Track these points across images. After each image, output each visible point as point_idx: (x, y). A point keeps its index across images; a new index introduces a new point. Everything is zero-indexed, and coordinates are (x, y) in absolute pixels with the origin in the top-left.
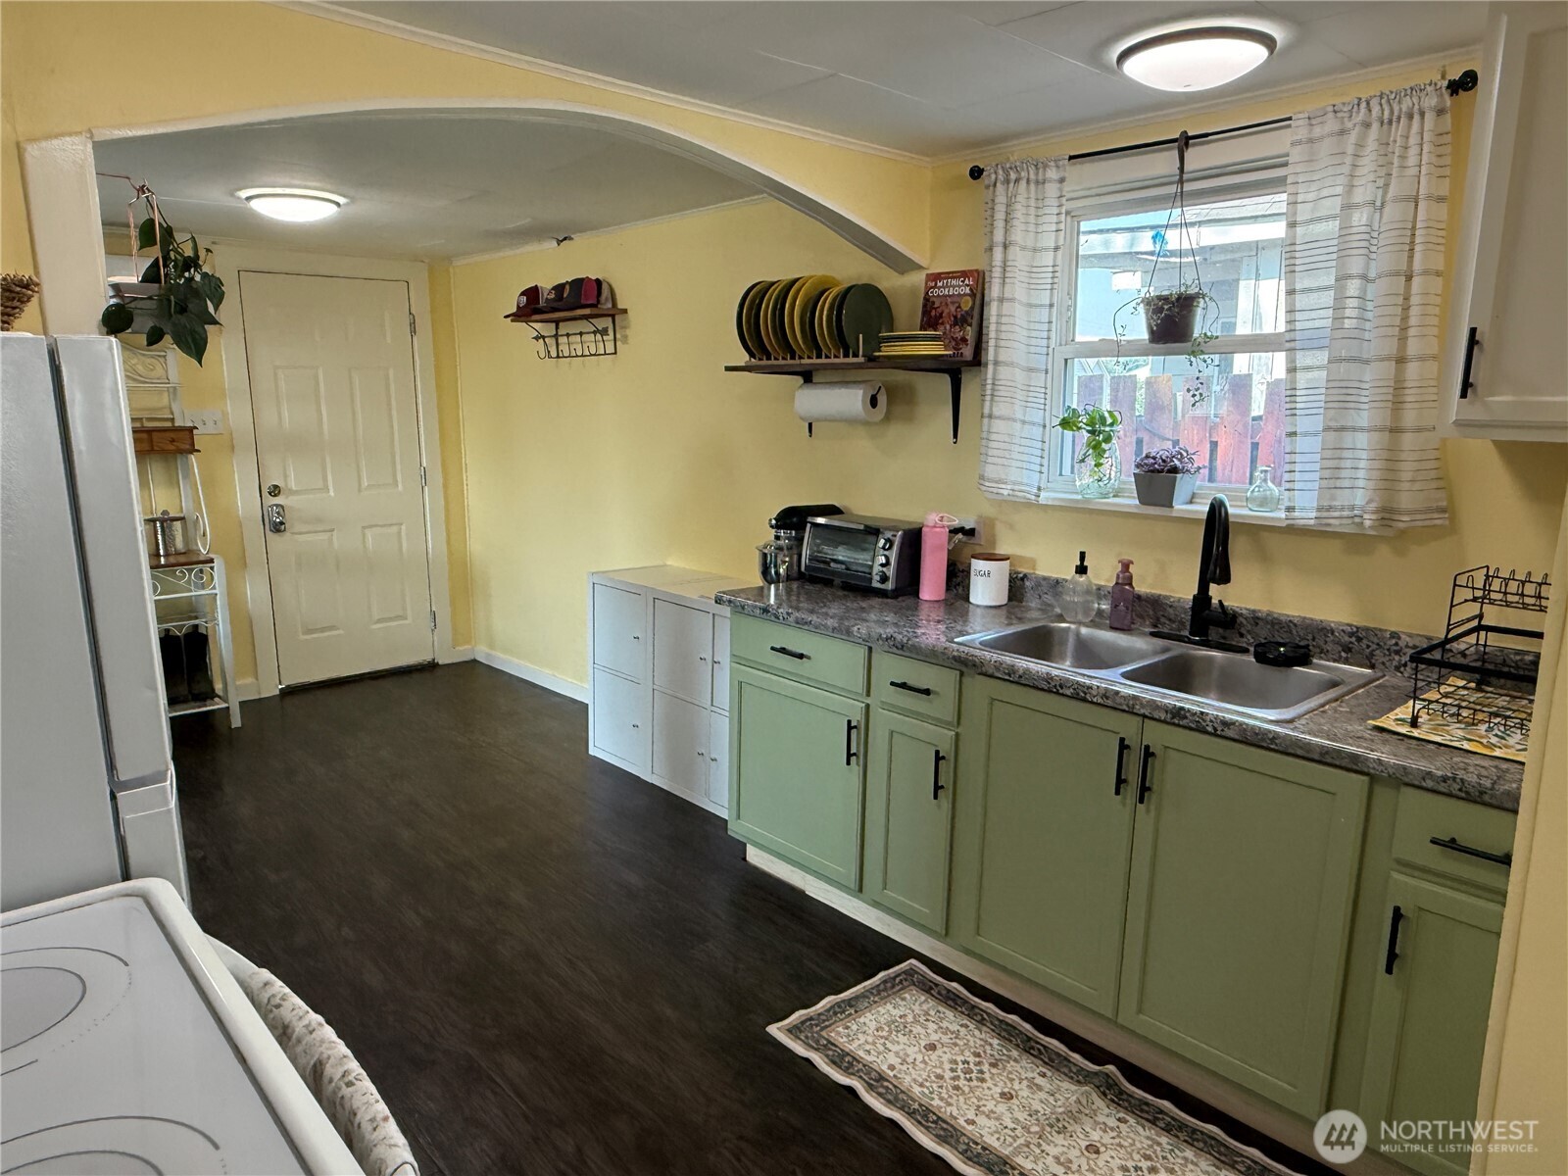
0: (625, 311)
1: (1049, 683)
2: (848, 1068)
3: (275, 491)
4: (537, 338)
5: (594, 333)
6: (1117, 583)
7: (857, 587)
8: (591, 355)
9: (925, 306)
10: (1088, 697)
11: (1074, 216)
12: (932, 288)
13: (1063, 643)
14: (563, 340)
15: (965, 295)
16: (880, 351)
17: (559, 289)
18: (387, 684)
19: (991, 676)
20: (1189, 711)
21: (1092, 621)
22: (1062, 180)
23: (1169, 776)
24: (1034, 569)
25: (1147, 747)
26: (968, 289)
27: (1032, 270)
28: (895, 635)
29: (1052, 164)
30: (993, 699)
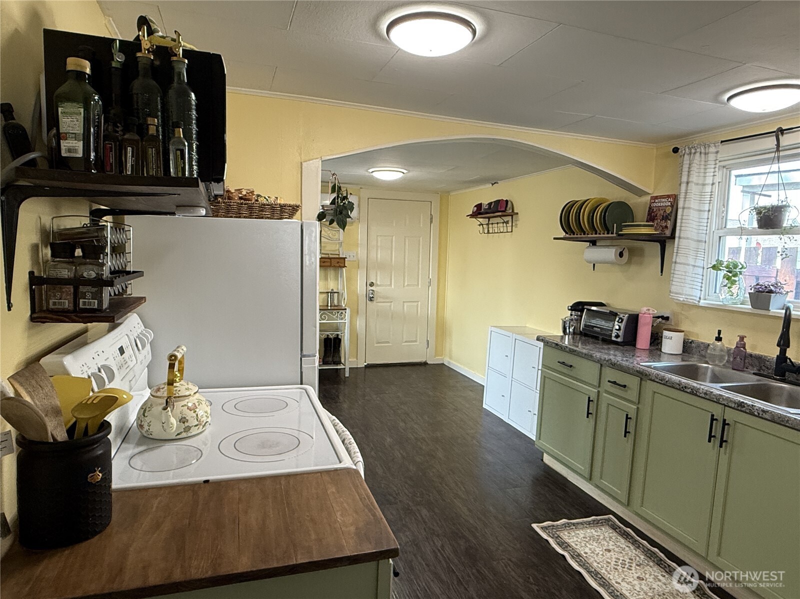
0: (517, 214)
2: (565, 548)
3: (372, 284)
4: (480, 225)
5: (503, 223)
6: (737, 347)
7: (605, 339)
8: (501, 232)
9: (649, 211)
10: (698, 393)
11: (729, 168)
12: (653, 203)
14: (490, 226)
15: (668, 206)
16: (622, 231)
17: (490, 204)
18: (405, 368)
19: (654, 381)
20: (746, 403)
21: (723, 365)
22: (717, 152)
23: (736, 435)
24: (698, 338)
25: (724, 420)
26: (670, 203)
27: (702, 194)
28: (612, 359)
29: (713, 145)
30: (655, 392)
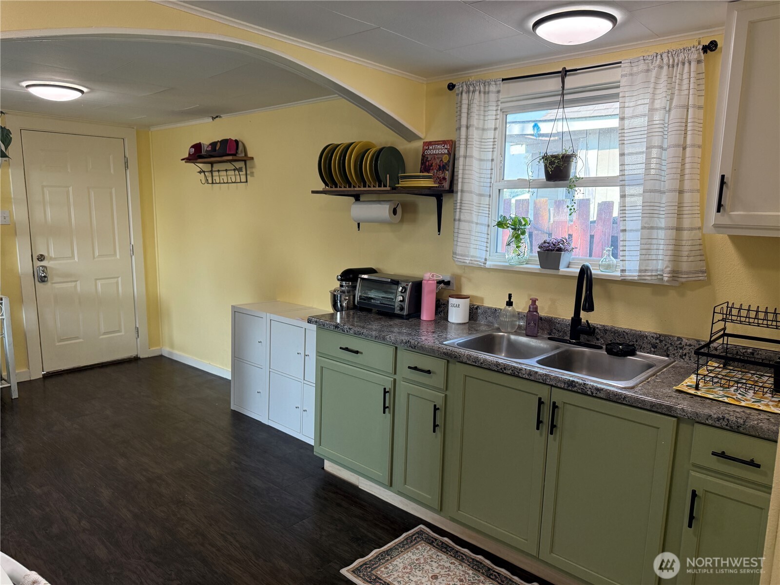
0: (252, 158)
1: (498, 367)
3: (41, 258)
4: (200, 172)
5: (234, 170)
6: (529, 311)
7: (387, 313)
8: (233, 183)
9: (422, 160)
10: (520, 375)
11: (505, 112)
12: (427, 149)
13: (501, 343)
14: (215, 174)
15: (445, 154)
16: (399, 184)
17: (213, 145)
19: (465, 363)
20: (577, 382)
21: (515, 332)
22: (498, 92)
23: (566, 419)
24: (483, 303)
25: (554, 403)
26: (446, 151)
27: (482, 140)
28: (410, 340)
29: (493, 83)
30: (466, 376)
